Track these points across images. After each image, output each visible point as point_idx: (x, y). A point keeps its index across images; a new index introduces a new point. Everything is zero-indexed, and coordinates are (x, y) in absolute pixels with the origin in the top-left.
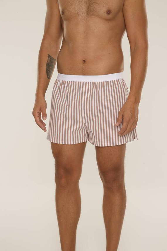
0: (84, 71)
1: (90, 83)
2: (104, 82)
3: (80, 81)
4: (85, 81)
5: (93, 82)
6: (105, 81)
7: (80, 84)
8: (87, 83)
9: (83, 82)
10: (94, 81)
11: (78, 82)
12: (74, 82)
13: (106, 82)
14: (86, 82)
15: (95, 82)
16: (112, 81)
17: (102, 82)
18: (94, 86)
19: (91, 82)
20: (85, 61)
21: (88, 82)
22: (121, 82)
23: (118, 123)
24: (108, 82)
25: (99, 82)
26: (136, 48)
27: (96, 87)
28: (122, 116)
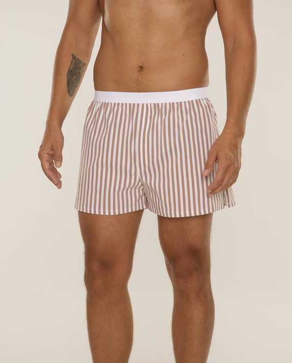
0: (139, 84)
1: (149, 105)
2: (173, 103)
4: (141, 102)
5: (155, 104)
6: (175, 102)
8: (145, 105)
9: (138, 104)
10: (157, 102)
11: (130, 104)
12: (122, 104)
13: (177, 103)
14: (143, 104)
15: (158, 104)
16: (189, 102)
17: (170, 104)
18: (157, 111)
19: (151, 104)
20: (142, 67)
21: (147, 104)
22: (204, 103)
23: (207, 171)
24: (181, 103)
25: (166, 104)
26: (236, 45)
27: (160, 112)
28: (215, 158)
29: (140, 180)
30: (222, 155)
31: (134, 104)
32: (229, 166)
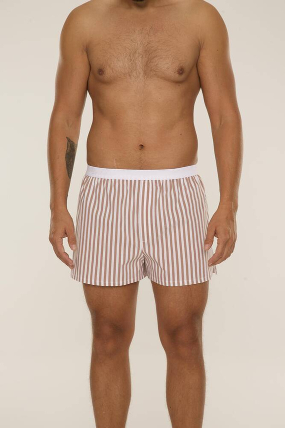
0: (142, 162)
2: (173, 180)
3: (133, 179)
4: (142, 179)
5: (156, 181)
6: (175, 178)
7: (132, 184)
9: (139, 181)
10: (157, 179)
11: (131, 181)
12: (123, 181)
13: (177, 180)
14: (145, 181)
15: (159, 181)
16: (186, 178)
17: (170, 180)
18: (159, 188)
19: (152, 181)
20: (142, 146)
21: (148, 181)
22: (197, 179)
23: (208, 245)
24: (180, 179)
25: (166, 181)
26: (222, 123)
27: (162, 188)
28: (214, 233)
29: (142, 252)
30: (221, 230)
31: (135, 181)
32: (228, 241)
